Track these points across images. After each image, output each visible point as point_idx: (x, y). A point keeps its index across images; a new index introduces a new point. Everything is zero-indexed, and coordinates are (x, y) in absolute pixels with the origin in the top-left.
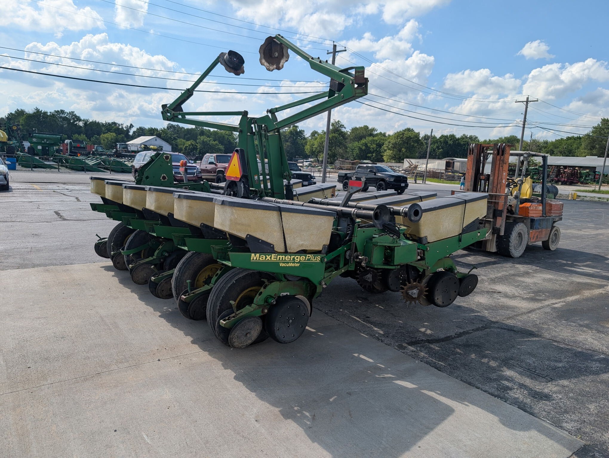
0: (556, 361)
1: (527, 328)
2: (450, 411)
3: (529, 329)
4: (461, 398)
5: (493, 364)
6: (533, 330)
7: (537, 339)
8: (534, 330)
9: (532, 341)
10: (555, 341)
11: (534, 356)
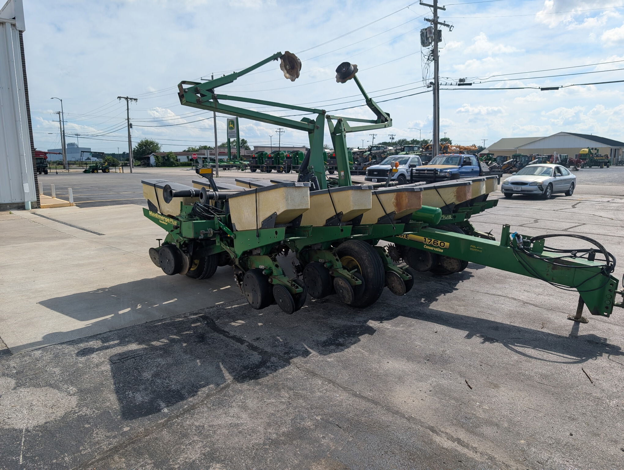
7: (229, 377)
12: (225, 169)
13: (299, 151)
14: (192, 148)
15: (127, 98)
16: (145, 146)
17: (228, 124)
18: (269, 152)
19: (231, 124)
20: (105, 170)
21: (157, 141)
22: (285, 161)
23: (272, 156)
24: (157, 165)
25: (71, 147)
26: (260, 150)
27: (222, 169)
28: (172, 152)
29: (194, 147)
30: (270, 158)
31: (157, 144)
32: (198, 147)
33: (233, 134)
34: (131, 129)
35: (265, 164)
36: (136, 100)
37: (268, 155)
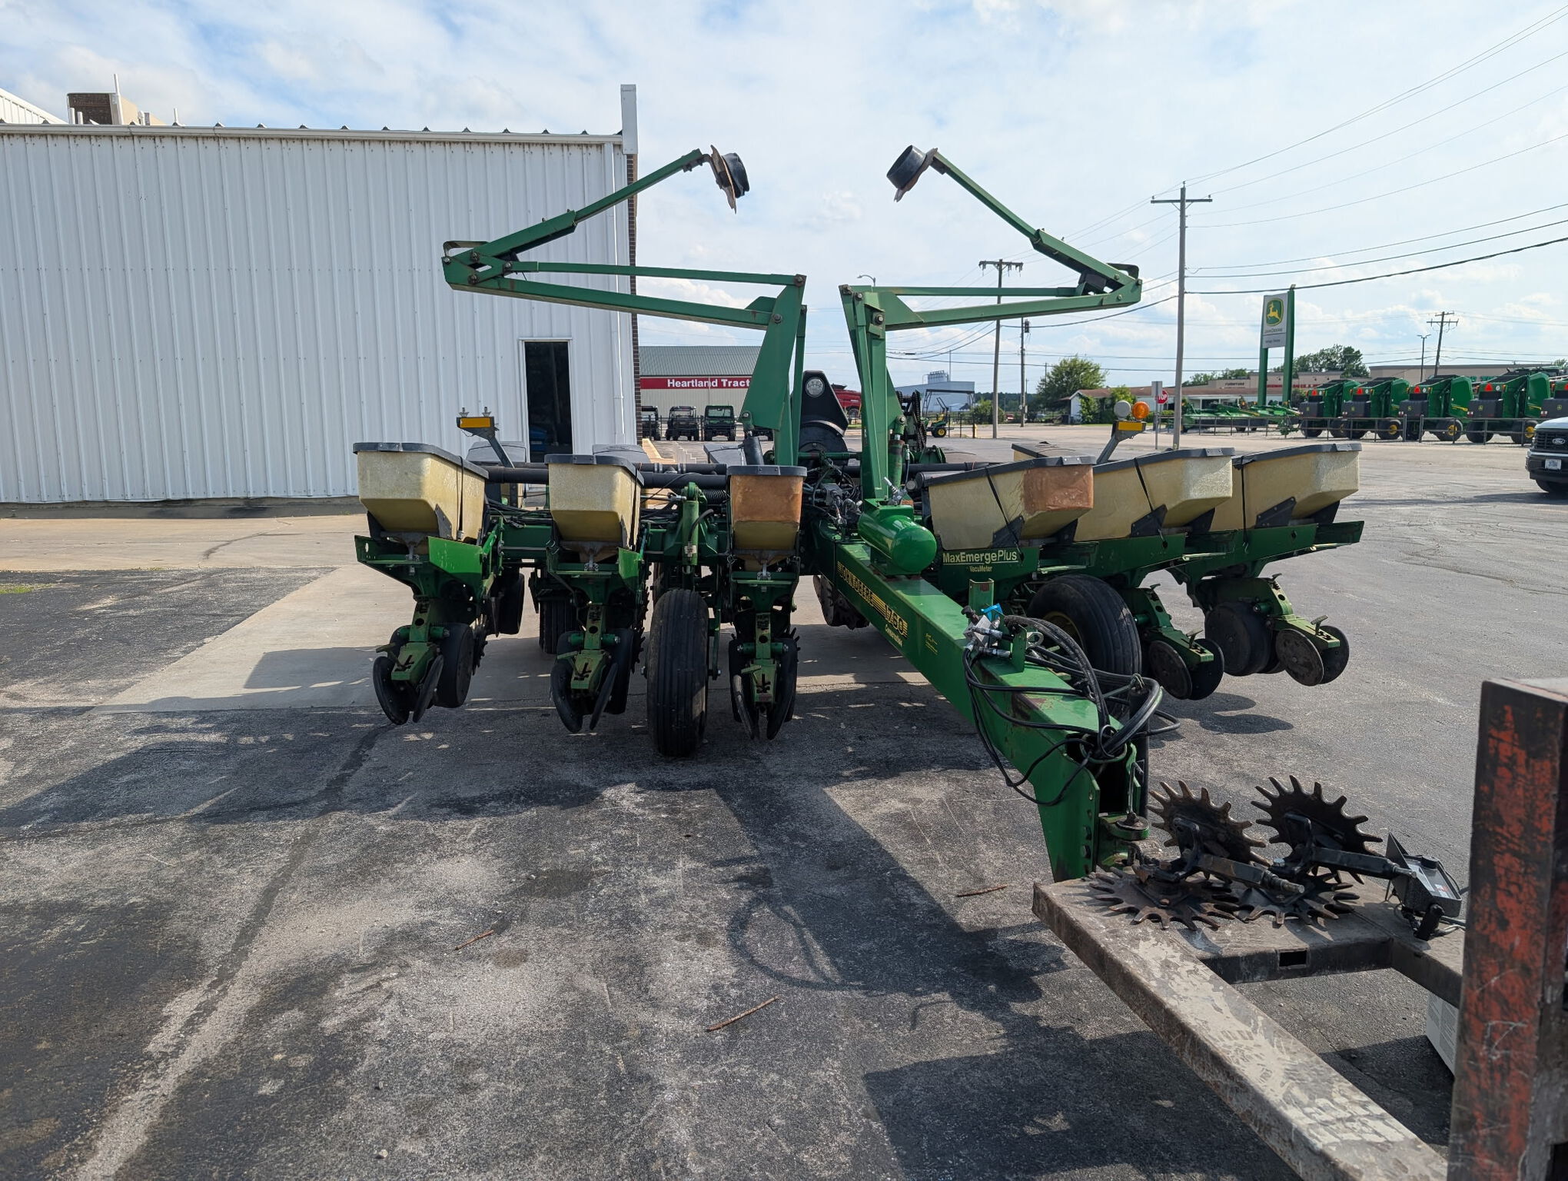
0: (136, 782)
1: (236, 826)
2: (247, 686)
3: (227, 827)
4: (246, 697)
5: (246, 740)
6: (219, 827)
7: (196, 810)
8: (215, 830)
9: (205, 800)
10: (151, 821)
11: (185, 774)
12: (1242, 430)
13: (1455, 376)
14: (1205, 376)
15: (999, 264)
16: (1069, 374)
17: (1266, 310)
18: (1413, 381)
19: (1274, 310)
20: (937, 430)
21: (1095, 362)
22: (1404, 408)
23: (1367, 392)
24: (1085, 421)
25: (936, 380)
26: (1386, 374)
27: (1234, 429)
28: (1128, 386)
29: (1209, 374)
30: (1416, 395)
31: (1097, 369)
32: (1219, 374)
33: (1276, 337)
34: (1025, 335)
35: (1345, 416)
36: (1020, 265)
37: (1412, 388)
